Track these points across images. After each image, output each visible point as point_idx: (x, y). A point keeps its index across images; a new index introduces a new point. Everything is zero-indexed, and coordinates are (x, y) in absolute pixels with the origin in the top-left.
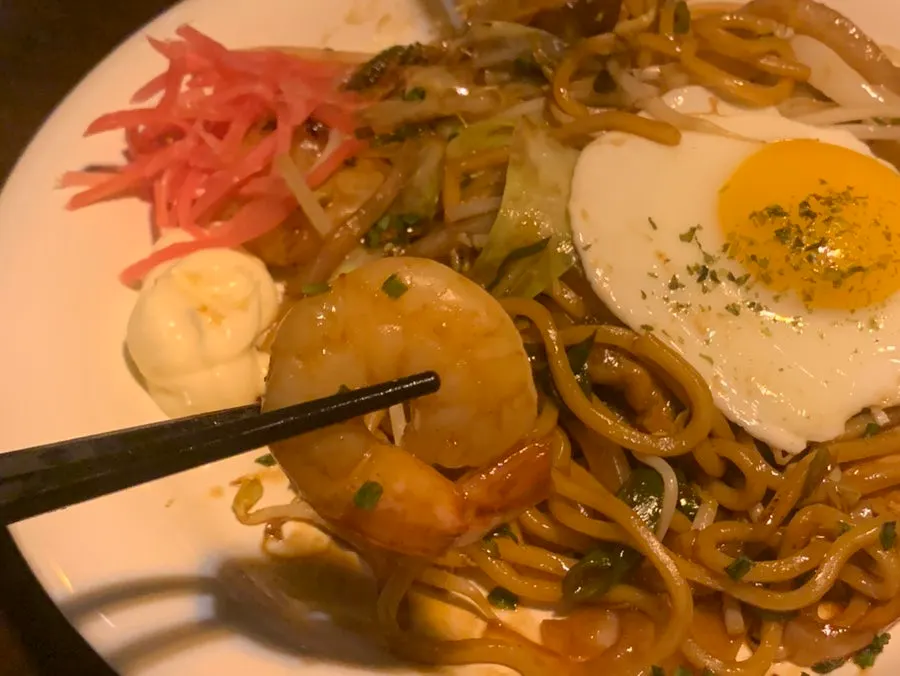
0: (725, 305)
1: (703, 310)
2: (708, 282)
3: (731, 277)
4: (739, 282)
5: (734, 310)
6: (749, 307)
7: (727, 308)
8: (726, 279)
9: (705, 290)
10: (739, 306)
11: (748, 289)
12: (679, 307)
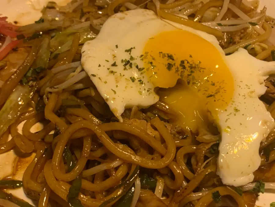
0: (131, 77)
1: (121, 75)
2: (128, 66)
3: (137, 67)
4: (140, 70)
5: (133, 80)
6: (139, 81)
7: (131, 78)
8: (135, 67)
9: (125, 69)
10: (135, 79)
11: (142, 73)
12: (112, 72)
